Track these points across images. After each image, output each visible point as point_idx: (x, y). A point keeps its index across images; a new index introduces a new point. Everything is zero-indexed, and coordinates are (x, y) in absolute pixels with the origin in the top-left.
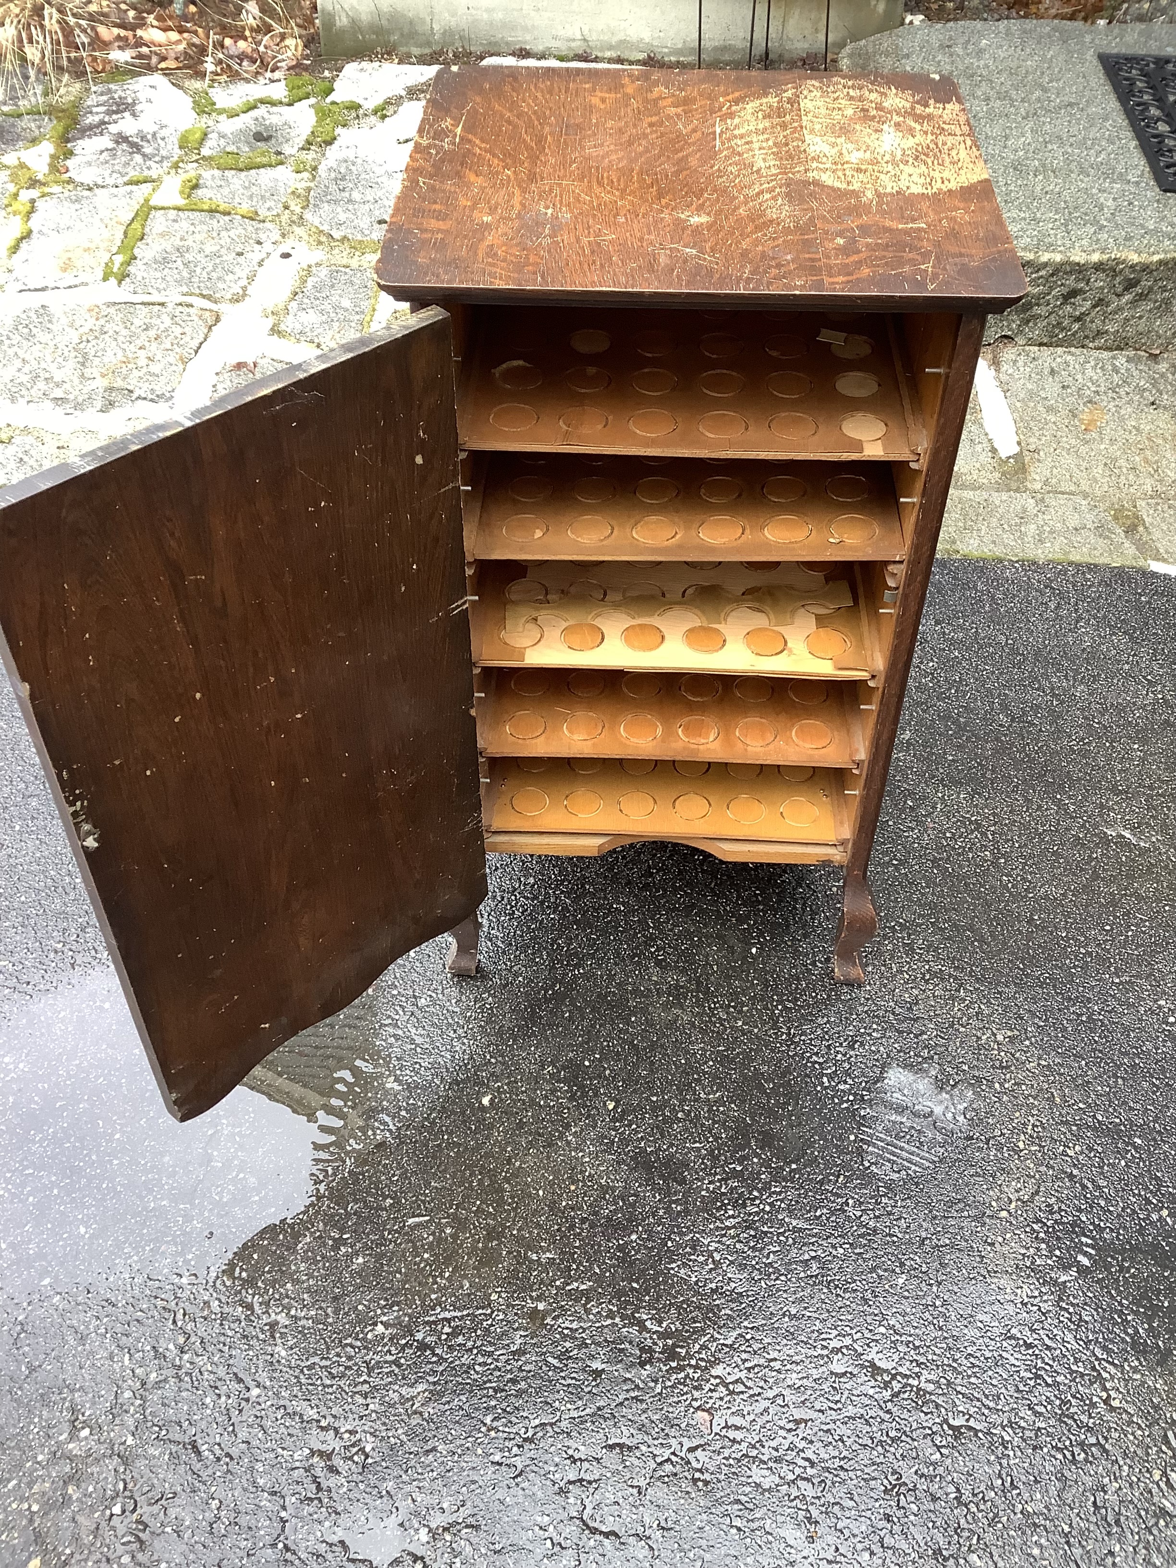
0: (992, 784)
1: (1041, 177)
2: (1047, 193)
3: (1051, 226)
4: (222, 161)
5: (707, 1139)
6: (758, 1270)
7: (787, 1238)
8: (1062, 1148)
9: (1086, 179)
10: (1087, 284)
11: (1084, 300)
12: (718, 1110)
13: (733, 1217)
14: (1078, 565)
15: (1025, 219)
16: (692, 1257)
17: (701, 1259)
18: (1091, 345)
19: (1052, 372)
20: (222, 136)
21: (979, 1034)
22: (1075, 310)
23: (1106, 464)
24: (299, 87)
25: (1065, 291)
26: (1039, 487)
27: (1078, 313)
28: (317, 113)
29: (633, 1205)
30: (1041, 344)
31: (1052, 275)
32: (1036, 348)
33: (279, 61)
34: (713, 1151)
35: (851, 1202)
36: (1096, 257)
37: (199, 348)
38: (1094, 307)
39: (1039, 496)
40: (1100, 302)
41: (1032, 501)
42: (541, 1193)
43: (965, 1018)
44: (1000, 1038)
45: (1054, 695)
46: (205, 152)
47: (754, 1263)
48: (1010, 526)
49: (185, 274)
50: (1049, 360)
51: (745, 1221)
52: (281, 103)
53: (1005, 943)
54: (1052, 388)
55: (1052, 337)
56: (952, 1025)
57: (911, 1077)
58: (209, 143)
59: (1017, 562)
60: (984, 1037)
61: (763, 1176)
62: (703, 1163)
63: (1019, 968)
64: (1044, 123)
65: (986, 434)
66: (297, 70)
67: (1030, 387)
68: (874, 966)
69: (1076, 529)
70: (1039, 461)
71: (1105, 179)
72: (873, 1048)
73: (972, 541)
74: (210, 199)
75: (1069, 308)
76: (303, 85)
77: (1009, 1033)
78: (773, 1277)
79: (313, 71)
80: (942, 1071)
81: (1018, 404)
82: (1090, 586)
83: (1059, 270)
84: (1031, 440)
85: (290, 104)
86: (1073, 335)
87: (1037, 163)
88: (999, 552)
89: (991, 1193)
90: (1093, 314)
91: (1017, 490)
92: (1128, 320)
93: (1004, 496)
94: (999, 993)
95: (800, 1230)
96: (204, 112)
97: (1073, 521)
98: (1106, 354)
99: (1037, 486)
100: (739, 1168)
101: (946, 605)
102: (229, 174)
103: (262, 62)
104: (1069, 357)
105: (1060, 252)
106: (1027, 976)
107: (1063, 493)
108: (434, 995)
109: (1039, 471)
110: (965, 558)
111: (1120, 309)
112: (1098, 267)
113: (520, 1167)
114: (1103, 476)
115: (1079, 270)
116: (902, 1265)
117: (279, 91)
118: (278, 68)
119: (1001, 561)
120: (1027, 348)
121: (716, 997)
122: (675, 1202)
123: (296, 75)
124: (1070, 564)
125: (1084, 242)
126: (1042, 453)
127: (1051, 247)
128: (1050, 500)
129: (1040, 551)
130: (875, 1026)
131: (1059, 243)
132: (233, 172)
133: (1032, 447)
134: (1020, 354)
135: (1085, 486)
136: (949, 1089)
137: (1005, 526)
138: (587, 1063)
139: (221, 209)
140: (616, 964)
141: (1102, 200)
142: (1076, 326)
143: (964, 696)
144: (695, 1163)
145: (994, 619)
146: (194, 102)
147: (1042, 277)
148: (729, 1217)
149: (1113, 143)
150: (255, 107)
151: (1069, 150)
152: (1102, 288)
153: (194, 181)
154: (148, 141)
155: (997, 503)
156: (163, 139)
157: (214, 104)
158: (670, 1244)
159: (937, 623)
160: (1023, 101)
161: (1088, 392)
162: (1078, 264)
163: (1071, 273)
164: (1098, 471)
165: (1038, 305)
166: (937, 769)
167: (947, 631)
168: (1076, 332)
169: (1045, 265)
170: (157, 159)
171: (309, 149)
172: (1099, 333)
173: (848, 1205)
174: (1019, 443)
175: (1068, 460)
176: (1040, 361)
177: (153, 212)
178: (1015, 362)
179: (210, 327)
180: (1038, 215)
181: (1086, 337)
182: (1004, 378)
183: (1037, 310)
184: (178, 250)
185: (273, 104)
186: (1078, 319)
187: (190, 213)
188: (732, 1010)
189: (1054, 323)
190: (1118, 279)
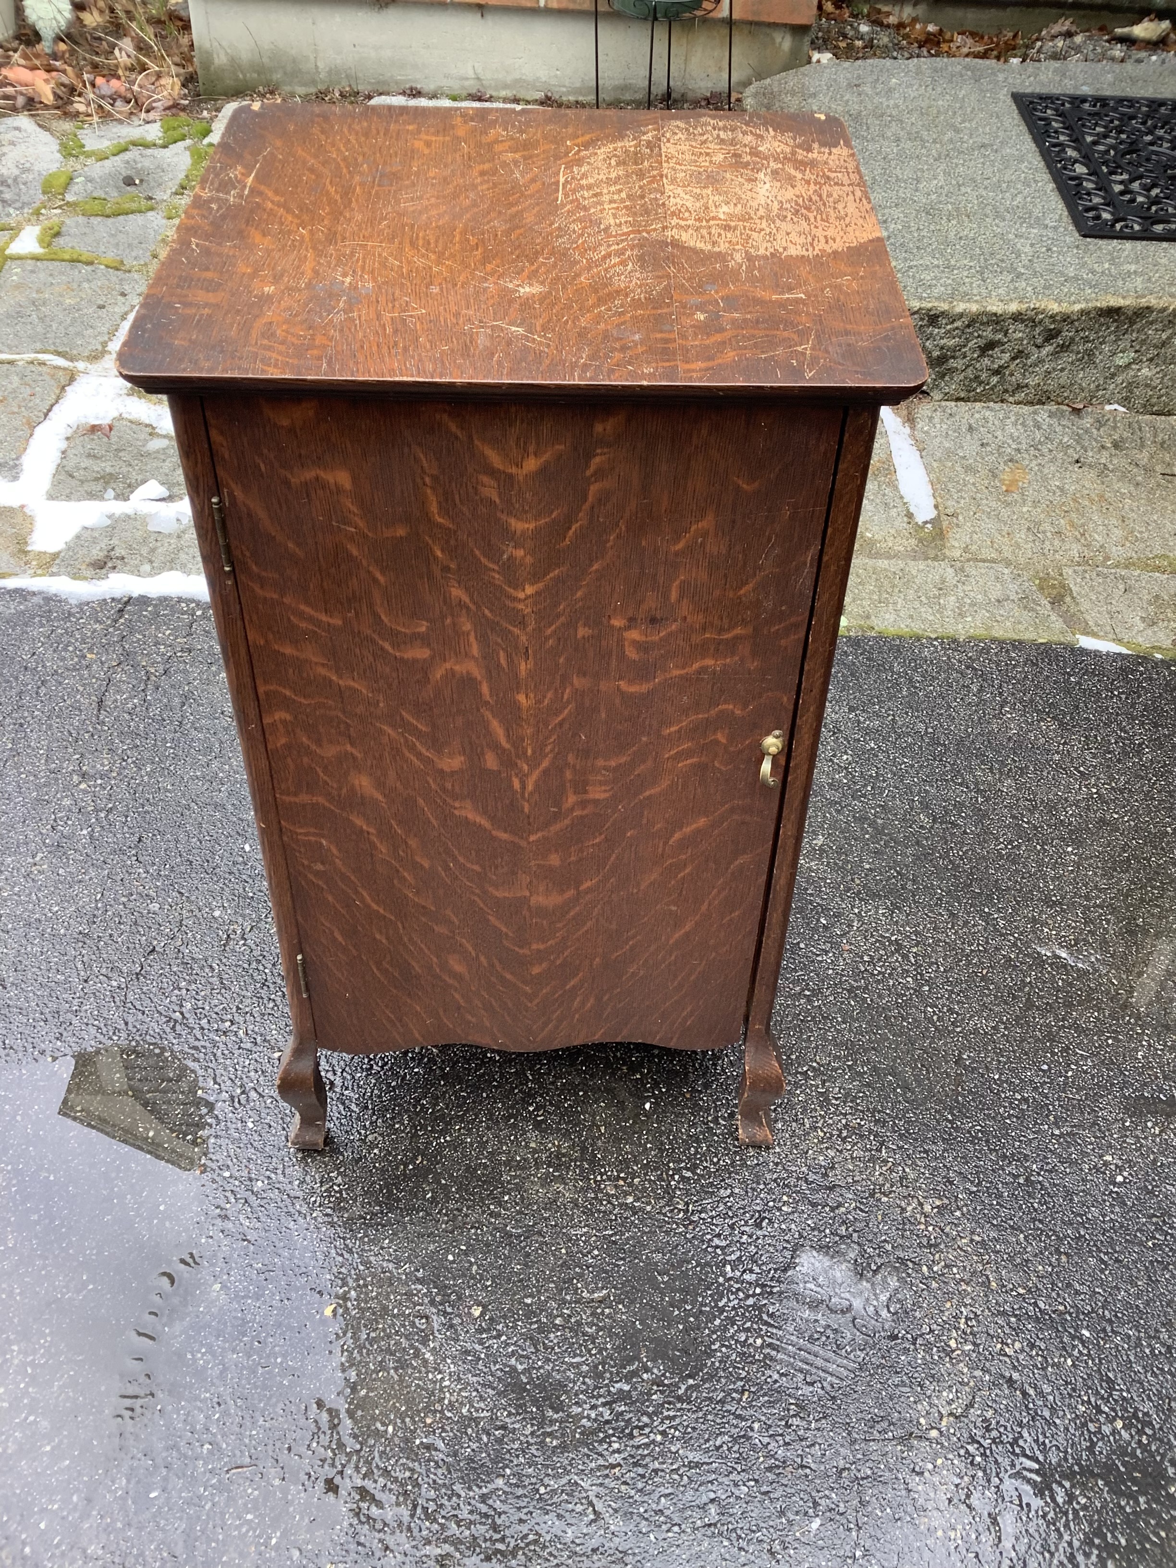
0: (914, 896)
1: (954, 222)
2: (961, 238)
3: (965, 273)
4: (87, 207)
5: (589, 1351)
6: (646, 1519)
7: (681, 1476)
8: (999, 1346)
9: (1002, 224)
10: (1005, 335)
11: (1002, 352)
12: (603, 1313)
13: (618, 1451)
14: (1001, 642)
15: (938, 267)
16: (570, 1506)
17: (579, 1508)
18: (1011, 399)
19: (971, 429)
20: (90, 180)
21: (903, 1204)
22: (993, 362)
23: (1029, 529)
24: (174, 129)
25: (982, 342)
26: (958, 554)
27: (996, 366)
28: (192, 156)
29: (499, 1441)
30: (958, 399)
31: (968, 326)
32: (953, 404)
33: (154, 101)
34: (596, 1367)
35: (756, 1426)
36: (1013, 307)
37: (49, 410)
38: (1013, 359)
39: (958, 564)
40: (1019, 354)
41: (950, 571)
42: (390, 1429)
43: (888, 1185)
44: (927, 1208)
45: (978, 791)
46: (70, 198)
47: (642, 1510)
48: (928, 598)
49: (39, 329)
50: (966, 416)
51: (632, 1457)
52: (155, 145)
53: (930, 1090)
54: (970, 447)
55: (969, 391)
56: (872, 1195)
57: (827, 1262)
58: (75, 188)
59: (936, 639)
60: (909, 1208)
61: (654, 1397)
62: (584, 1383)
63: (947, 1120)
64: (957, 165)
65: (902, 497)
66: (174, 110)
67: (947, 445)
68: (785, 1122)
69: (999, 601)
70: (957, 525)
71: (1021, 224)
72: (783, 1226)
73: (887, 616)
74: (73, 248)
75: (986, 361)
76: (179, 126)
77: (938, 1203)
78: (664, 1527)
79: (191, 112)
80: (863, 1253)
81: (935, 465)
82: (1015, 666)
83: (974, 321)
84: (950, 503)
85: (165, 147)
86: (992, 389)
87: (950, 207)
88: (917, 627)
89: (920, 1407)
90: (1012, 367)
91: (935, 559)
92: (1049, 373)
93: (922, 565)
94: (926, 1152)
95: (698, 1465)
96: (71, 155)
97: (996, 592)
98: (1026, 409)
99: (957, 553)
100: (627, 1388)
101: (861, 691)
102: (95, 221)
103: (136, 101)
104: (988, 413)
105: (976, 301)
106: (957, 1129)
107: (984, 561)
108: (273, 1176)
109: (958, 536)
110: (881, 638)
111: (1041, 361)
112: (1017, 317)
113: (367, 1396)
114: (1027, 542)
115: (996, 320)
116: (816, 1504)
117: (154, 132)
118: (153, 108)
119: (918, 639)
120: (944, 403)
121: (603, 1166)
122: (550, 1434)
123: (173, 115)
124: (993, 640)
125: (1001, 291)
126: (960, 518)
127: (966, 297)
128: (970, 569)
129: (960, 626)
130: (785, 1198)
131: (975, 292)
132: (99, 219)
133: (950, 511)
134: (936, 410)
135: (1007, 554)
136: (870, 1275)
137: (923, 598)
138: (450, 1258)
139: (83, 258)
140: (488, 1128)
141: (1019, 246)
142: (995, 380)
143: (881, 793)
144: (575, 1383)
145: (911, 705)
146: (61, 144)
147: (957, 328)
148: (614, 1452)
149: (1029, 186)
150: (126, 150)
151: (984, 193)
152: (1022, 339)
153: (56, 229)
154: (9, 186)
155: (914, 572)
156: (25, 184)
157: (83, 146)
158: (542, 1490)
159: (852, 709)
160: (935, 142)
161: (1009, 450)
162: (995, 314)
163: (988, 323)
164: (1021, 536)
165: (953, 357)
166: (853, 880)
167: (862, 719)
168: (995, 386)
169: (961, 315)
170: (18, 205)
171: (183, 194)
172: (1019, 387)
173: (752, 1429)
174: (936, 507)
175: (990, 525)
176: (957, 417)
177: (9, 262)
178: (931, 418)
179: (63, 388)
180: (953, 262)
181: (1006, 391)
182: (919, 435)
183: (952, 363)
184: (34, 303)
185: (146, 146)
186: (997, 372)
187: (49, 263)
188: (621, 1183)
189: (972, 376)
190: (1038, 330)
